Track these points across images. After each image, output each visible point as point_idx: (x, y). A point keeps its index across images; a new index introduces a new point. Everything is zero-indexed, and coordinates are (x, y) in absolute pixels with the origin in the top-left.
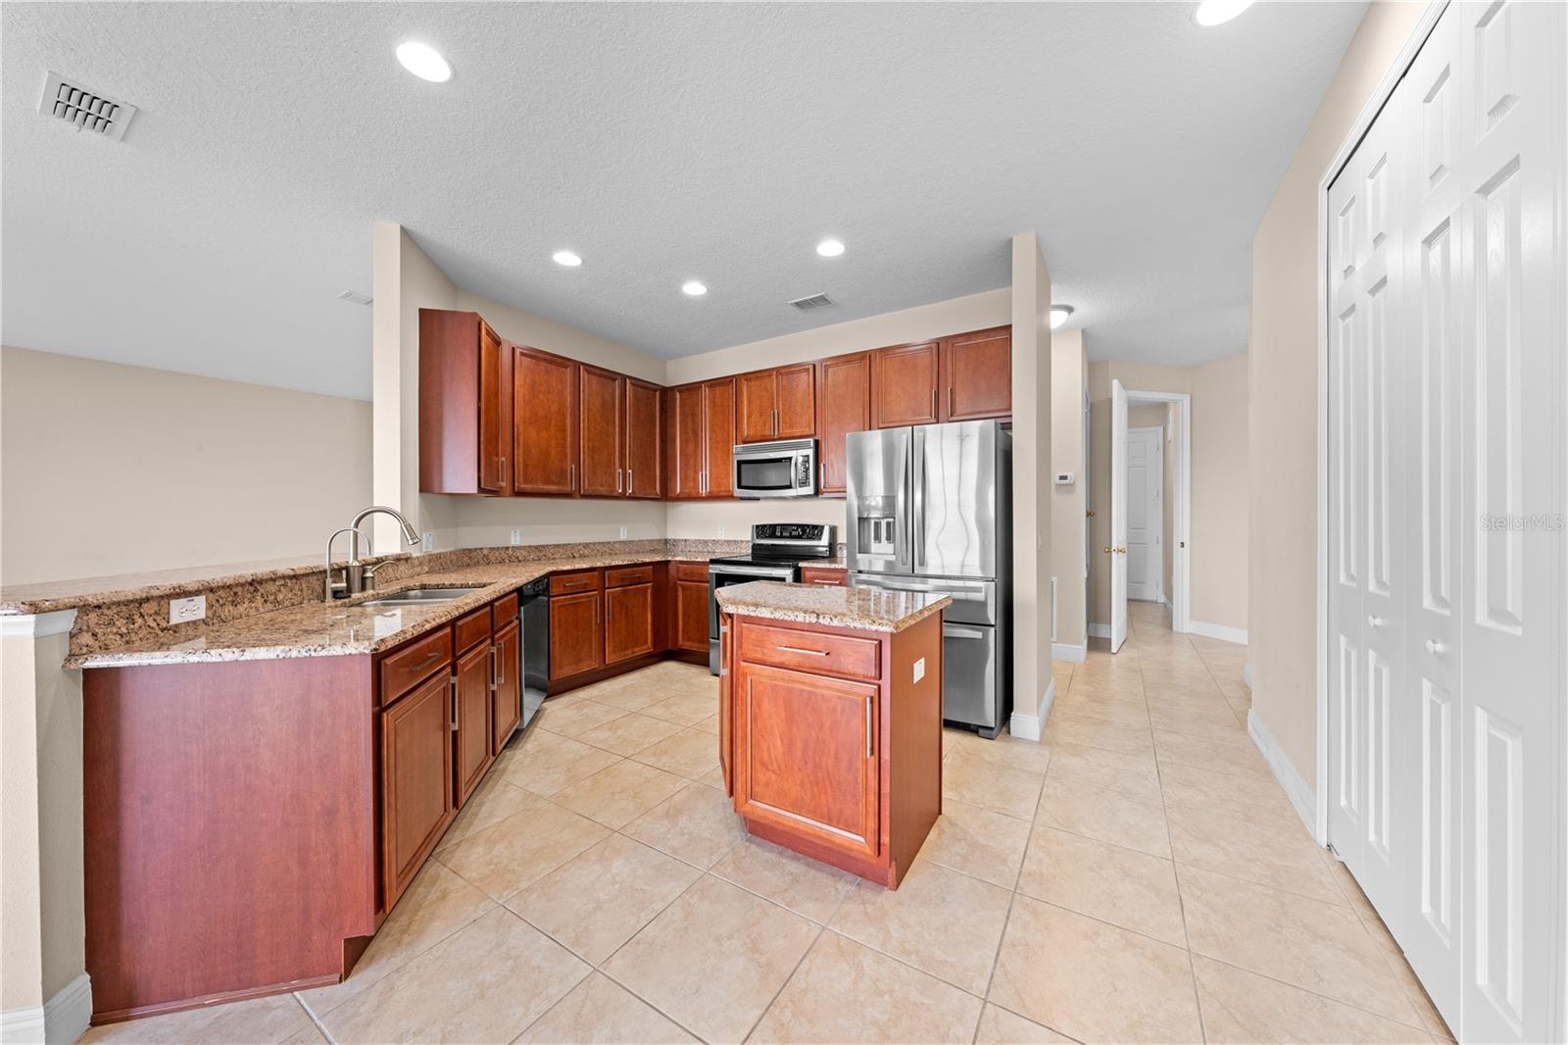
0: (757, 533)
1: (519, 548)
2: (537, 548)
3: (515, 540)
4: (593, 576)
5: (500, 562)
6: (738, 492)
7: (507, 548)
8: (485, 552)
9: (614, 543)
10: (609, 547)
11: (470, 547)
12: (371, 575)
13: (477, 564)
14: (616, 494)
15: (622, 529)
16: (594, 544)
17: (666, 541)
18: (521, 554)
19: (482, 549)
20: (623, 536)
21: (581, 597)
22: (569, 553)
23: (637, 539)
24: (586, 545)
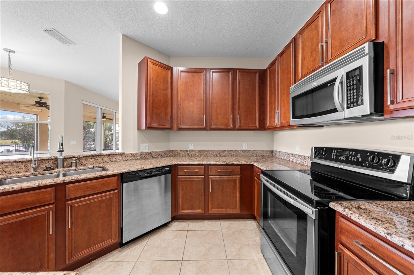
0: (315, 154)
1: (192, 151)
2: (200, 151)
3: (191, 147)
4: (202, 168)
5: (184, 156)
6: (293, 122)
7: (187, 151)
8: (179, 152)
9: (239, 151)
10: (236, 153)
11: (173, 150)
12: (75, 161)
13: (175, 156)
14: (229, 128)
15: (244, 144)
16: (227, 151)
17: (272, 152)
18: (193, 153)
19: (177, 150)
20: (245, 147)
21: (194, 178)
22: (215, 154)
23: (253, 149)
24: (223, 151)
